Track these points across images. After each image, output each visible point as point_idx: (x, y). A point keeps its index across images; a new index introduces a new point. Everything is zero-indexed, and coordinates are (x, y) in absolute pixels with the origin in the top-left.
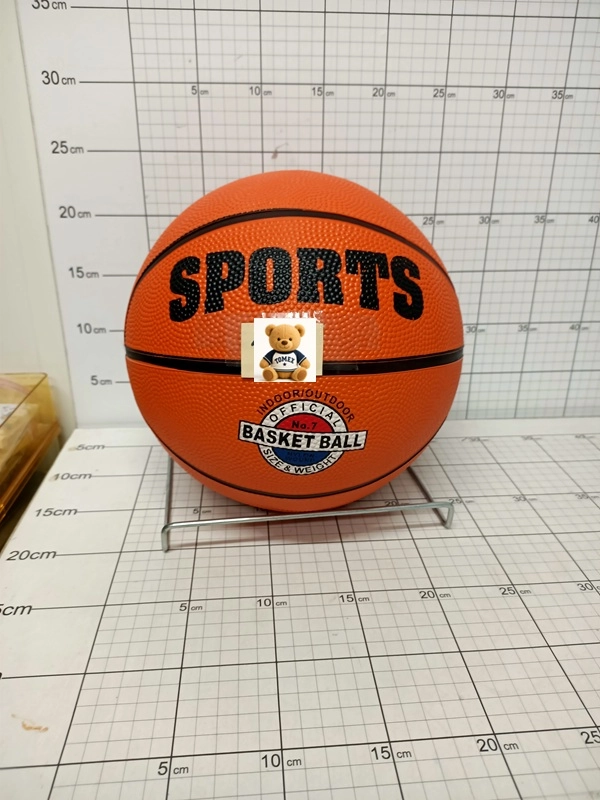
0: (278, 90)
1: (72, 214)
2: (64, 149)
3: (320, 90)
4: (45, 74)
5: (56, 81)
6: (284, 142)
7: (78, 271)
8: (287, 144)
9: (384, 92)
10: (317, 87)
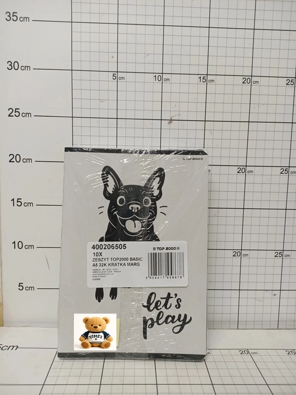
0: (174, 78)
1: (18, 160)
2: (17, 114)
3: (205, 78)
4: (10, 63)
5: (16, 68)
6: (177, 113)
7: (18, 202)
8: (179, 115)
9: (251, 81)
10: (202, 76)
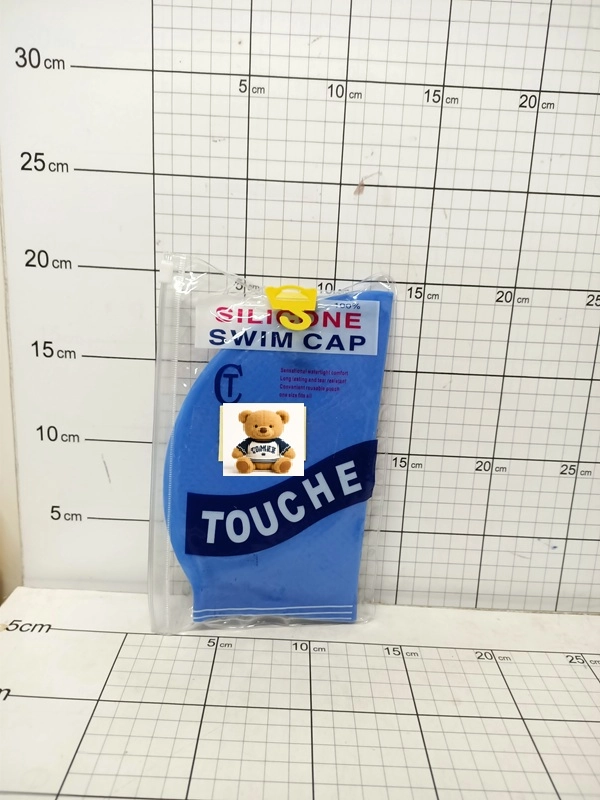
0: (372, 92)
1: (43, 263)
2: (39, 165)
3: (438, 94)
4: (21, 52)
5: (35, 63)
6: (376, 169)
7: (45, 348)
8: (379, 173)
9: (537, 101)
10: (432, 89)
